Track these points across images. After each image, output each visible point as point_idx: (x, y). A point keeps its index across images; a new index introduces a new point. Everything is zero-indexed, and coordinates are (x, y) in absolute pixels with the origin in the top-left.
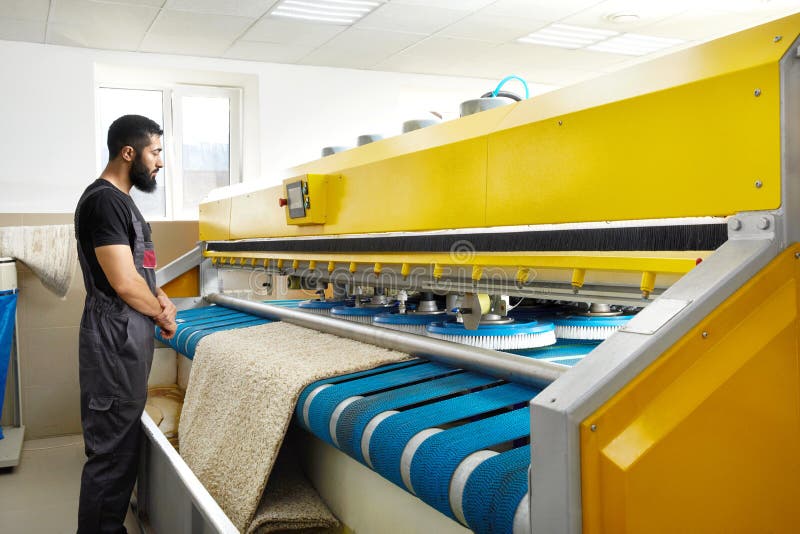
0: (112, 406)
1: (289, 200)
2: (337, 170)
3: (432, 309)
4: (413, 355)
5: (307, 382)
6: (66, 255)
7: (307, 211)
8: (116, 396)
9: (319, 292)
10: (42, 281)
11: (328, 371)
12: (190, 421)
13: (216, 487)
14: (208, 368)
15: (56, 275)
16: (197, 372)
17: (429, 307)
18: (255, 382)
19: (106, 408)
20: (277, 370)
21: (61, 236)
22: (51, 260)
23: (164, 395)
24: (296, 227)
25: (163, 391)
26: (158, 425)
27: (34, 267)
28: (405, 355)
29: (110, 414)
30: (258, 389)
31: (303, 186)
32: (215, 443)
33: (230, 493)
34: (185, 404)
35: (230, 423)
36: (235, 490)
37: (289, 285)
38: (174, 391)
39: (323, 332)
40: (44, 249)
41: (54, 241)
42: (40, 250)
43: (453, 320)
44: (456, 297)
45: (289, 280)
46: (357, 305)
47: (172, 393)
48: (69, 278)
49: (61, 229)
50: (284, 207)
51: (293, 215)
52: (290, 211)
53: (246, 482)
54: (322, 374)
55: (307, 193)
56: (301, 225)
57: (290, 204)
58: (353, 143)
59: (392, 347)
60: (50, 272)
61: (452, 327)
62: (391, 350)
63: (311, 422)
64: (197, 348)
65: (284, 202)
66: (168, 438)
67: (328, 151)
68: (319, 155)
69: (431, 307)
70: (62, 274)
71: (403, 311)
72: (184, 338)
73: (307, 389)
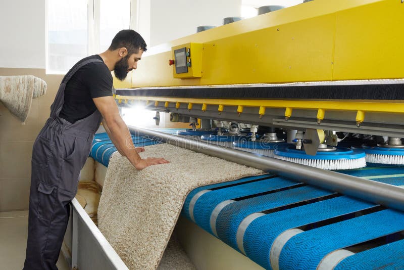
0: (53, 192)
1: (176, 61)
2: (211, 40)
3: (274, 139)
4: (265, 171)
5: (191, 188)
6: (25, 95)
7: (189, 68)
8: (55, 186)
9: (191, 125)
10: (10, 111)
11: (207, 180)
12: (106, 208)
13: (125, 255)
14: (118, 173)
15: (19, 108)
16: (111, 175)
17: (272, 137)
18: (153, 185)
19: (49, 193)
20: (169, 178)
21: (23, 82)
22: (16, 98)
23: (87, 188)
24: (180, 80)
25: (86, 185)
26: (84, 208)
27: (6, 103)
28: (260, 171)
29: (51, 197)
30: (155, 190)
31: (186, 51)
32: (124, 225)
33: (135, 260)
34: (102, 196)
35: (135, 212)
36: (139, 259)
37: (171, 119)
38: (94, 186)
39: (197, 152)
40: (12, 91)
41: (18, 86)
42: (9, 92)
43: (293, 147)
44: (296, 131)
45: (171, 115)
46: (220, 133)
47: (92, 187)
48: (27, 110)
49: (23, 79)
50: (172, 65)
51: (179, 71)
52: (176, 68)
53: (148, 254)
54: (203, 182)
55: (189, 56)
56: (183, 79)
57: (176, 64)
58: (220, 23)
59: (248, 164)
60: (15, 106)
61: (292, 152)
62: (248, 166)
63: (195, 216)
64: (111, 160)
65: (172, 63)
66: (91, 218)
67: (201, 29)
68: (195, 31)
69: (273, 137)
70: (23, 107)
71: (254, 139)
72: (101, 152)
73: (192, 193)
